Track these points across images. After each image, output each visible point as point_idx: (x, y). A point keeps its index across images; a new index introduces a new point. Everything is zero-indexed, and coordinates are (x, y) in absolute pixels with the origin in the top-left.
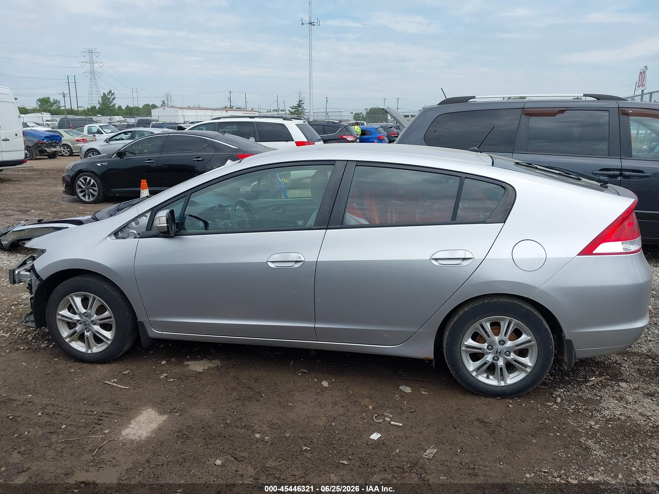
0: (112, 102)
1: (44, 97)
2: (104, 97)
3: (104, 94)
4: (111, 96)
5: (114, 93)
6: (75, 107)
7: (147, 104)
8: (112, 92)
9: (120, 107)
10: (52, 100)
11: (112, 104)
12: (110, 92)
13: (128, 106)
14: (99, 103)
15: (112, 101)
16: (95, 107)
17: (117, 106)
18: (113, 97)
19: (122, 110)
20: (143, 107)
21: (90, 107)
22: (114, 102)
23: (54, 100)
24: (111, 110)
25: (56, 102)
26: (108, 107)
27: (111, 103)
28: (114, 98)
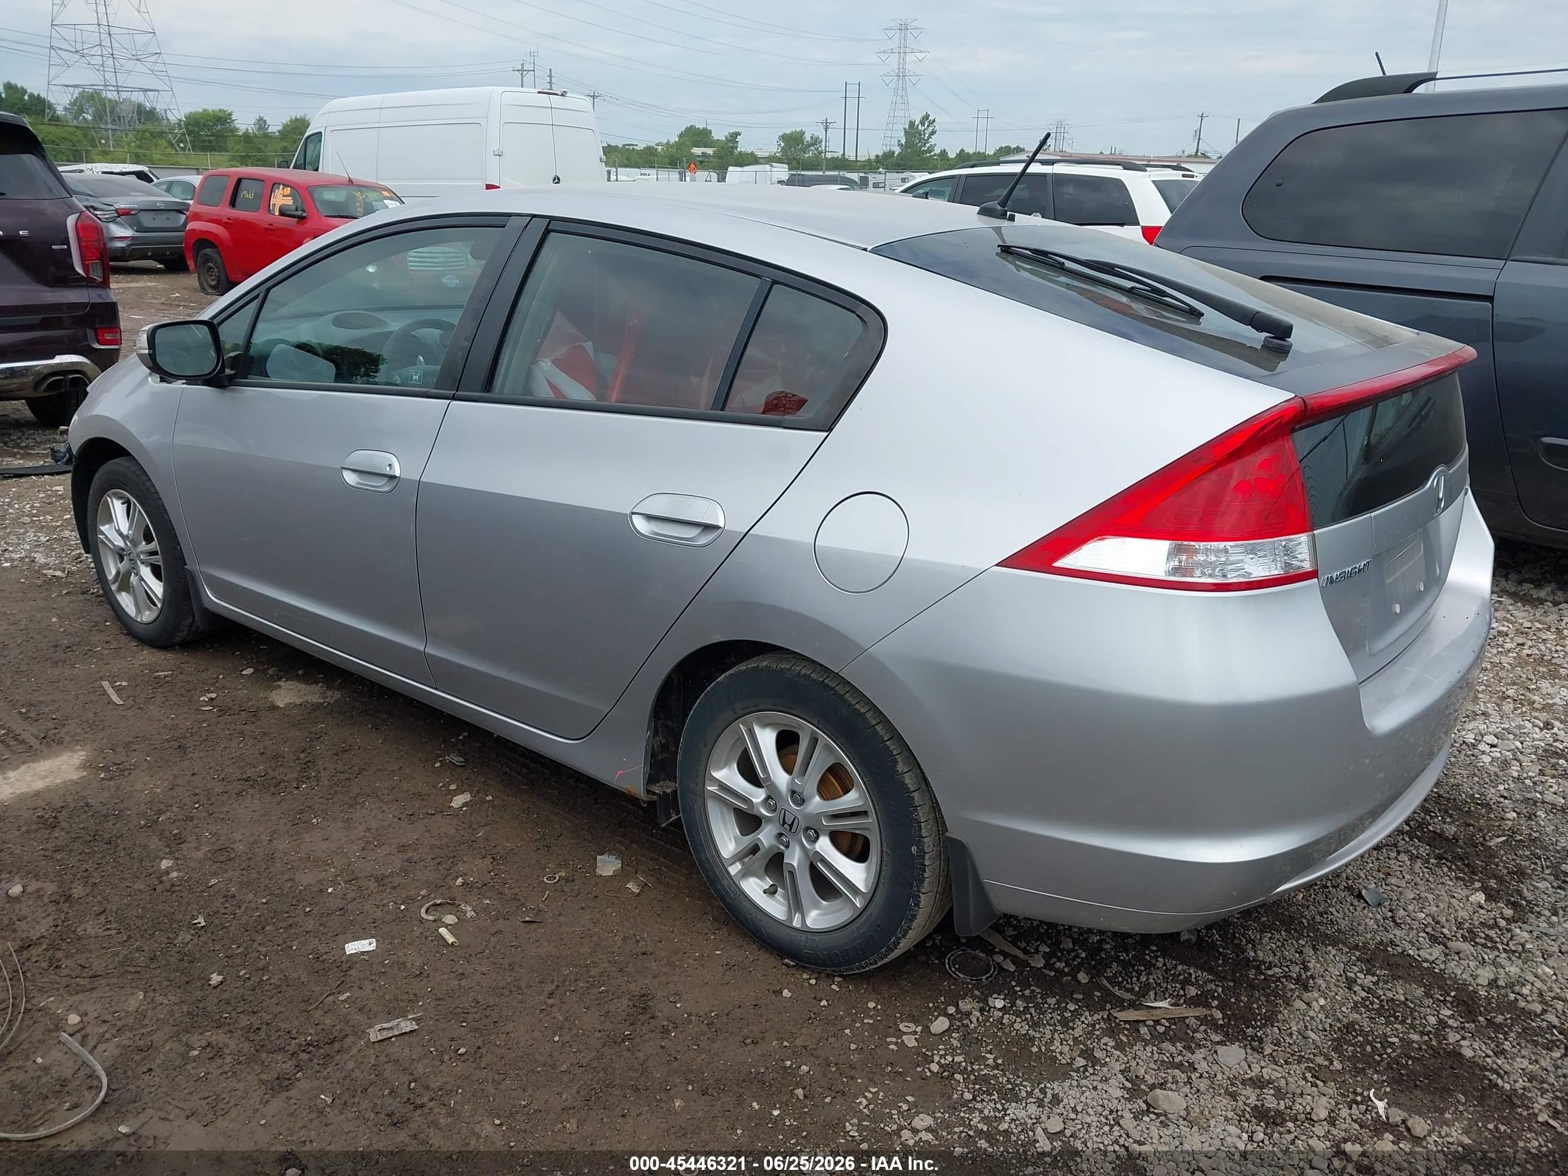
0: (927, 141)
1: (794, 130)
2: (912, 131)
3: (912, 124)
4: (928, 126)
5: (934, 121)
6: (851, 155)
7: (1006, 147)
8: (931, 118)
9: (944, 153)
10: (807, 137)
11: (928, 145)
12: (927, 117)
13: (962, 151)
14: (900, 145)
15: (929, 137)
16: (893, 153)
17: (937, 151)
18: (931, 129)
19: (948, 159)
20: (995, 154)
21: (881, 154)
22: (932, 141)
23: (812, 138)
24: (924, 159)
25: (816, 141)
26: (920, 153)
27: (925, 144)
28: (933, 133)
